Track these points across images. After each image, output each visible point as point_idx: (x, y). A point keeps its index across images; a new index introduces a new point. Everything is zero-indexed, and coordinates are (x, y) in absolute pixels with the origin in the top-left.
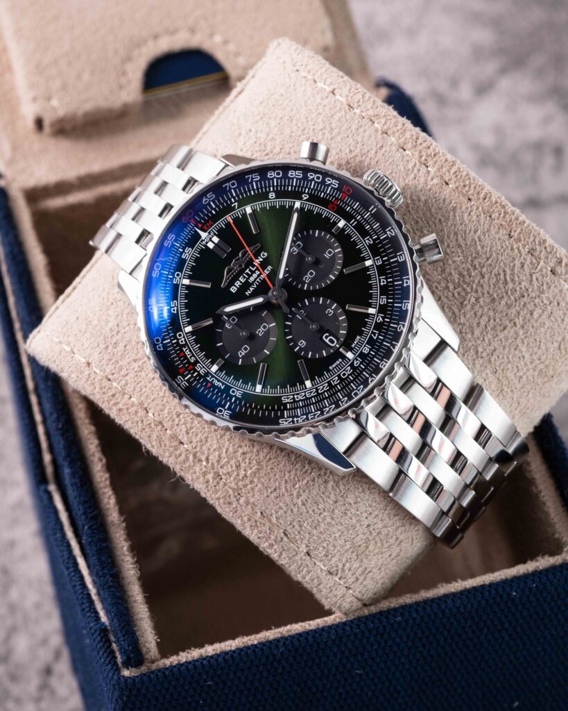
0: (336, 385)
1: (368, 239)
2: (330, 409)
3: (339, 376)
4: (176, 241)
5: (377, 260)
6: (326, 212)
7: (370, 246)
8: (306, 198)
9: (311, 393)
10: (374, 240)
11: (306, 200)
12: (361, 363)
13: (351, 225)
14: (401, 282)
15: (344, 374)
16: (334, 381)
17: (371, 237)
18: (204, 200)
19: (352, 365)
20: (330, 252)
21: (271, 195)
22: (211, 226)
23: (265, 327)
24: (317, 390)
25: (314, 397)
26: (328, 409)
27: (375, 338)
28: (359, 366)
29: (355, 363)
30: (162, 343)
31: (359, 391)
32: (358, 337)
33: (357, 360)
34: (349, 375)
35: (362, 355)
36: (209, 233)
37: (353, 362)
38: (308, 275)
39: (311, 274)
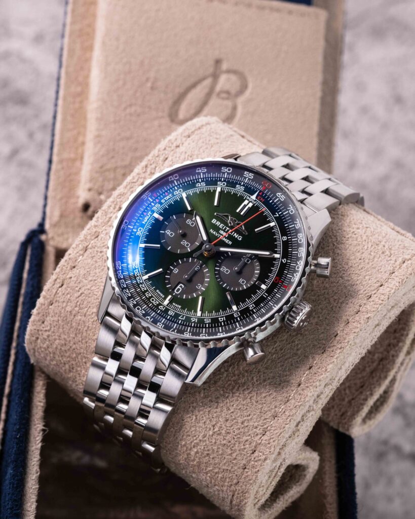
0: (145, 295)
1: (253, 306)
2: (128, 293)
3: (152, 297)
4: (249, 179)
5: (238, 314)
6: (273, 276)
7: (248, 308)
8: (283, 261)
9: (140, 280)
10: (252, 310)
11: (282, 261)
12: (161, 310)
13: (264, 294)
14: (221, 331)
15: (153, 300)
16: (148, 294)
17: (254, 308)
18: (279, 194)
19: (160, 304)
20: (243, 282)
21: (285, 238)
22: (261, 201)
23: (187, 245)
24: (141, 284)
25: (137, 282)
26: (128, 292)
27: (180, 318)
28: (159, 309)
29: (161, 307)
30: (174, 180)
31: (141, 311)
32: (180, 307)
33: (163, 308)
34: (152, 303)
35: (167, 310)
36: (256, 201)
37: (162, 305)
38: (225, 269)
39: (227, 271)
